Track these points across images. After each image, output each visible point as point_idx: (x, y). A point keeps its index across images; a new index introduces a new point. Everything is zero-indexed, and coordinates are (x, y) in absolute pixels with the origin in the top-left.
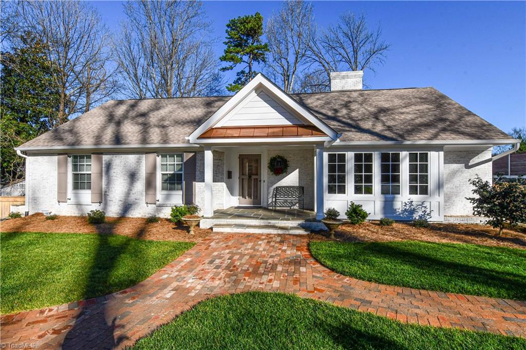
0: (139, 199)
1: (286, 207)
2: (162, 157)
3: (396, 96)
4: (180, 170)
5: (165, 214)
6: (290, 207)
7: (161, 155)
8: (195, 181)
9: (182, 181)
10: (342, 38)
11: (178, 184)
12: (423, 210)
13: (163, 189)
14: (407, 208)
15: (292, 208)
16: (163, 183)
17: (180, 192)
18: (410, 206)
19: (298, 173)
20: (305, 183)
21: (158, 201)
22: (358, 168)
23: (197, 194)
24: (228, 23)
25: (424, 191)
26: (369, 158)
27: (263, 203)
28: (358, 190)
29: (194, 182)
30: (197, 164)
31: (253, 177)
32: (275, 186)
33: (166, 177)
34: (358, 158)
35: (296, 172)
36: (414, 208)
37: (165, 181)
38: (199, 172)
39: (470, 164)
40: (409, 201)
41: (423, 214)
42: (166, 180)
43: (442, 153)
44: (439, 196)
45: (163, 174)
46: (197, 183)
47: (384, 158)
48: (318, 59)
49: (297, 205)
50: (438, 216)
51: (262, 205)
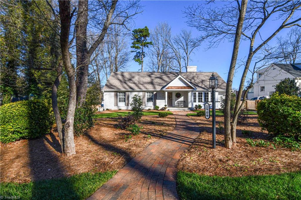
2: (147, 93)
3: (206, 76)
4: (152, 96)
6: (181, 106)
9: (153, 99)
10: (182, 39)
11: (151, 100)
17: (152, 103)
20: (185, 100)
22: (199, 96)
23: (157, 103)
24: (133, 30)
26: (201, 93)
28: (199, 101)
31: (170, 99)
32: (177, 101)
34: (199, 93)
35: (183, 97)
38: (158, 97)
42: (148, 99)
43: (218, 93)
46: (157, 100)
47: (205, 93)
48: (171, 47)
49: (183, 106)
51: (173, 106)
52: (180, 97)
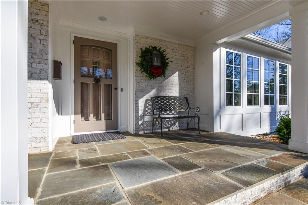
1: (164, 128)
6: (169, 128)
15: (171, 129)
19: (178, 78)
20: (186, 92)
27: (121, 126)
40: (280, 110)
49: (177, 124)
51: (118, 130)
52: (165, 76)
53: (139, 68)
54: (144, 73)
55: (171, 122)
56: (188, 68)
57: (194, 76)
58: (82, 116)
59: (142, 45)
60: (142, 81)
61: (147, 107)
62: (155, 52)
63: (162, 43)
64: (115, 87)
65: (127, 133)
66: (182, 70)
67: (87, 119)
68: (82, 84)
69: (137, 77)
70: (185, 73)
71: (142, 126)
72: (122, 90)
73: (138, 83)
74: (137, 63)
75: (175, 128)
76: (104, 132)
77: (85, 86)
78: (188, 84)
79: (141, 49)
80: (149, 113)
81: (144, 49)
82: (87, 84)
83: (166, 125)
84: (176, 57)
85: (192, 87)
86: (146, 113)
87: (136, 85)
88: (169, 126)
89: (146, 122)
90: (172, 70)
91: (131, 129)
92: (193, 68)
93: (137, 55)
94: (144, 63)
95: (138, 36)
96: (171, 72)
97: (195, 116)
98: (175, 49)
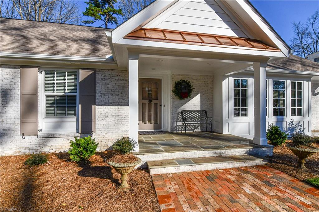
0: (9, 130)
1: (190, 130)
2: (46, 74)
4: (74, 91)
5: (52, 148)
6: (193, 130)
7: (45, 71)
8: (95, 104)
9: (75, 104)
11: (69, 108)
12: (299, 128)
13: (48, 115)
14: (290, 127)
15: (195, 131)
16: (47, 107)
17: (75, 119)
18: (292, 125)
19: (200, 98)
20: (206, 107)
21: (41, 130)
23: (97, 120)
25: (300, 113)
27: (163, 127)
29: (93, 106)
30: (97, 85)
32: (179, 110)
33: (52, 100)
35: (198, 96)
36: (294, 127)
37: (51, 104)
38: (99, 95)
39: (315, 93)
40: (291, 121)
41: (299, 131)
42: (53, 104)
43: (310, 83)
44: (309, 116)
45: (48, 96)
46: (97, 107)
49: (199, 128)
50: (308, 132)
51: (162, 130)
52: (190, 97)
53: (174, 94)
54: (176, 96)
55: (195, 126)
56: (208, 90)
57: (213, 95)
58: (142, 122)
59: (176, 80)
60: (176, 101)
61: (179, 117)
62: (183, 84)
63: (189, 77)
64: (160, 104)
65: (167, 132)
66: (203, 92)
67: (145, 123)
68: (142, 103)
69: (173, 99)
70: (205, 94)
71: (175, 128)
72: (164, 106)
73: (173, 102)
74: (172, 91)
75: (198, 130)
76: (153, 130)
77: (144, 105)
78: (208, 102)
79: (175, 82)
80: (180, 120)
81: (177, 82)
82: (145, 103)
83: (191, 128)
84: (199, 84)
85: (211, 103)
86: (178, 120)
87: (172, 104)
88: (193, 129)
89: (178, 125)
90: (196, 93)
91: (169, 130)
92: (212, 90)
93: (172, 86)
94: (176, 91)
95: (173, 74)
96: (195, 94)
97: (210, 123)
98: (198, 79)
